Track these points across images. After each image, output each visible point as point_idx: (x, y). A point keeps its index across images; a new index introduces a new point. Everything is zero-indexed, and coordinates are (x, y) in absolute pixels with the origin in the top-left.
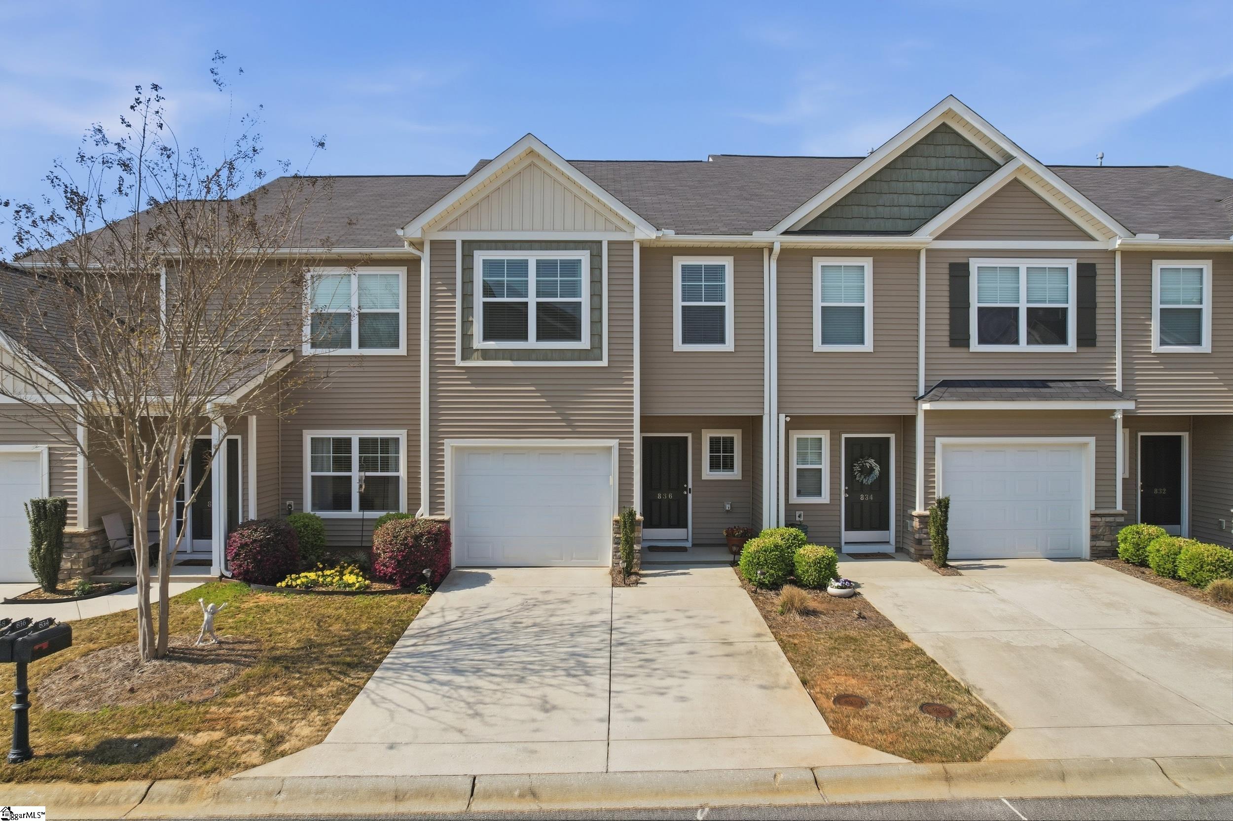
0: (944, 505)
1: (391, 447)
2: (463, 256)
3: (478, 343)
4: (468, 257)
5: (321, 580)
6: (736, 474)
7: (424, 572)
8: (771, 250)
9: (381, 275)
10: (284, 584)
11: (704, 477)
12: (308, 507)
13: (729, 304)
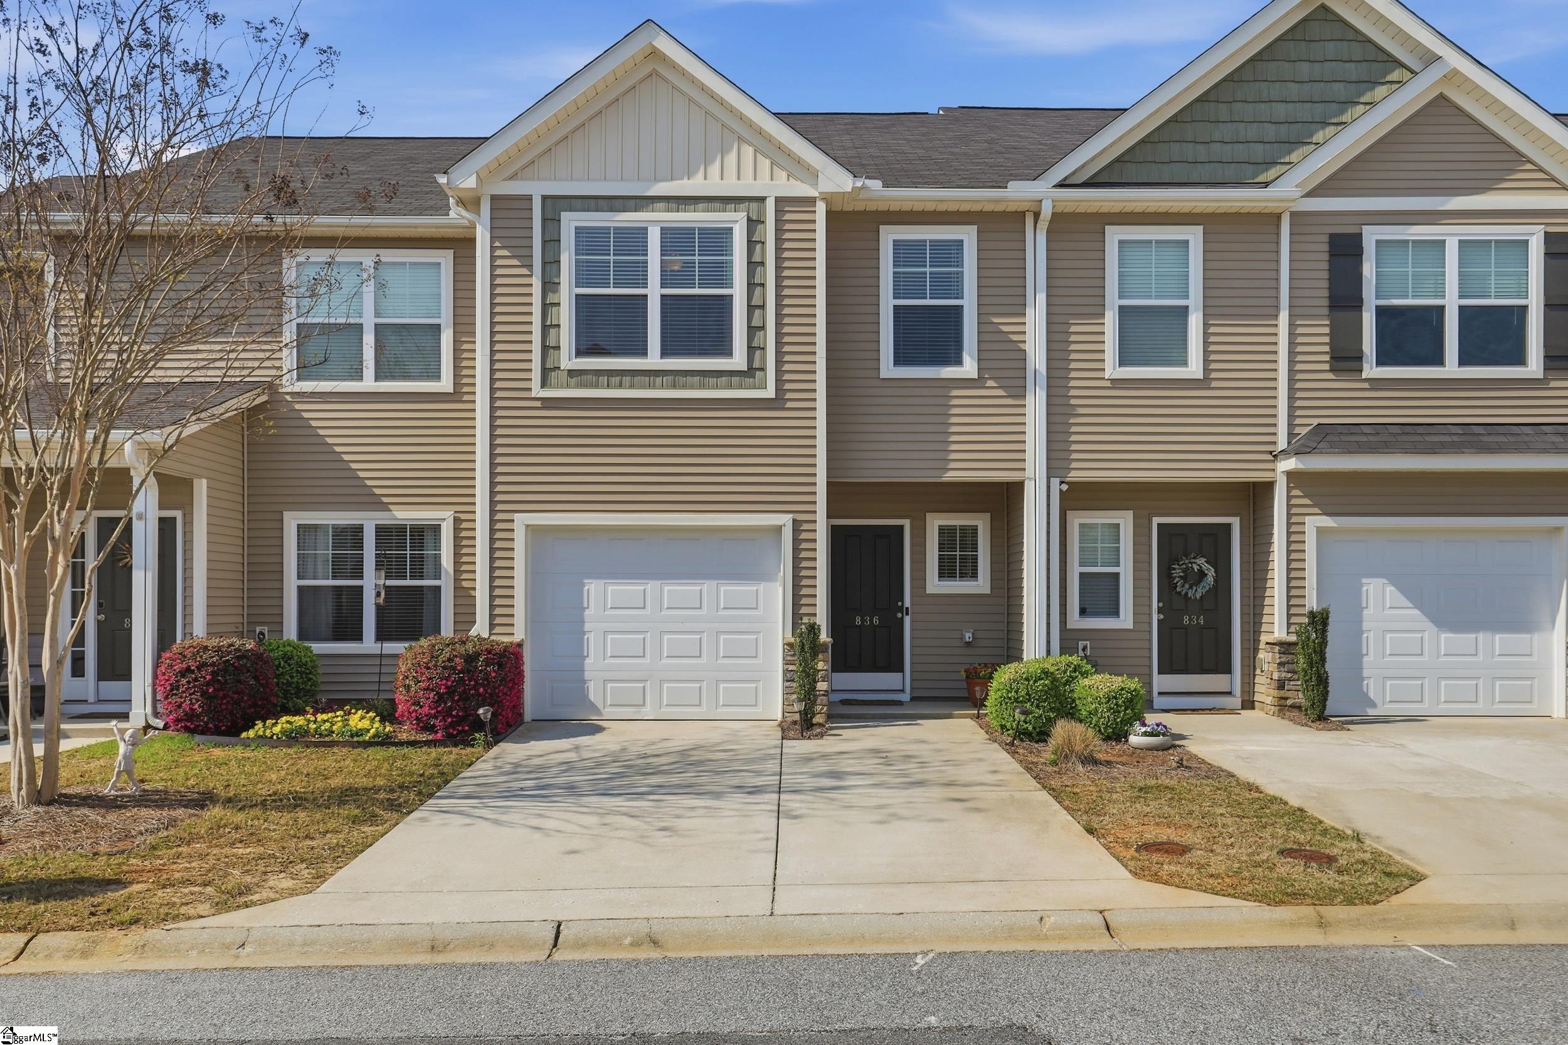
0: (1320, 621)
1: (428, 539)
2: (544, 220)
3: (567, 360)
4: (551, 221)
5: (313, 726)
6: (981, 584)
7: (481, 711)
8: (1037, 216)
9: (411, 264)
10: (251, 733)
11: (930, 590)
12: (291, 631)
13: (969, 302)
